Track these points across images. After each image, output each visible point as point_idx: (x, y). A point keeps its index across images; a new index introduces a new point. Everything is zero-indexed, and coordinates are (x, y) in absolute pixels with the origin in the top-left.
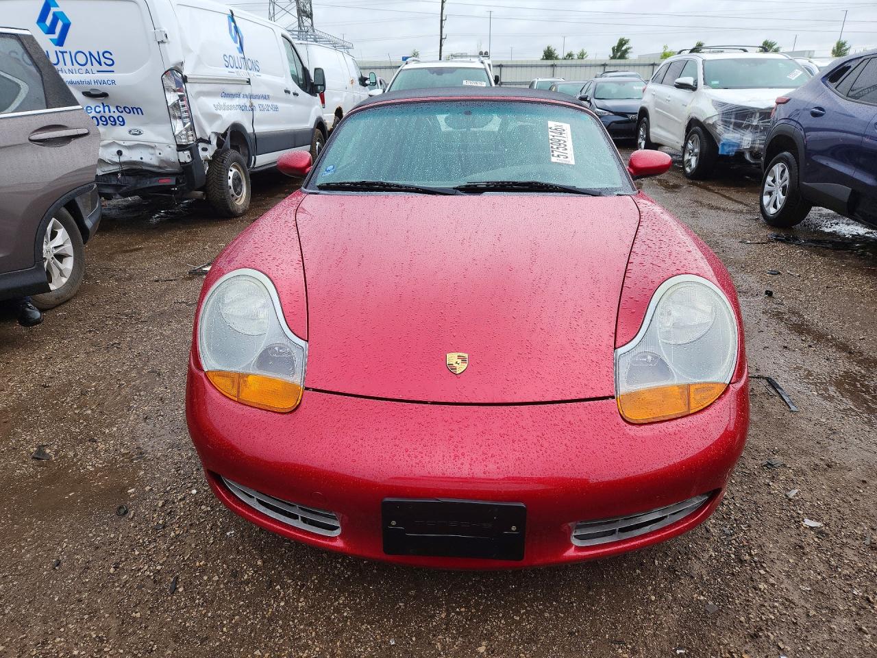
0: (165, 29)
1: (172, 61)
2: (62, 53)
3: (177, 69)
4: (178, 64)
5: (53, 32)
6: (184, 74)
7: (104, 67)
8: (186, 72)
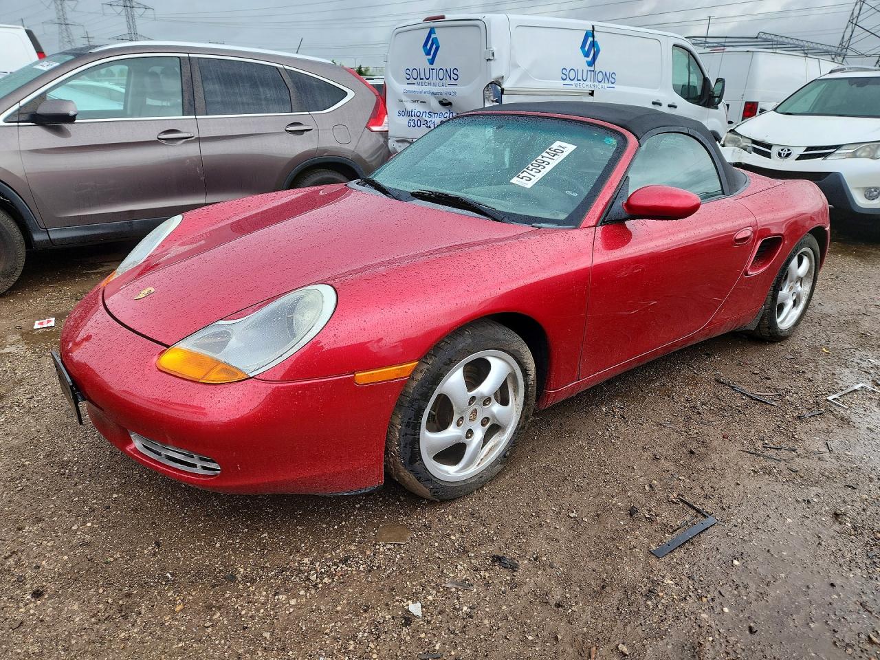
0: (494, 48)
1: (494, 76)
2: (433, 69)
3: (496, 83)
4: (499, 78)
5: (430, 55)
6: (503, 86)
7: (453, 82)
8: (505, 86)
